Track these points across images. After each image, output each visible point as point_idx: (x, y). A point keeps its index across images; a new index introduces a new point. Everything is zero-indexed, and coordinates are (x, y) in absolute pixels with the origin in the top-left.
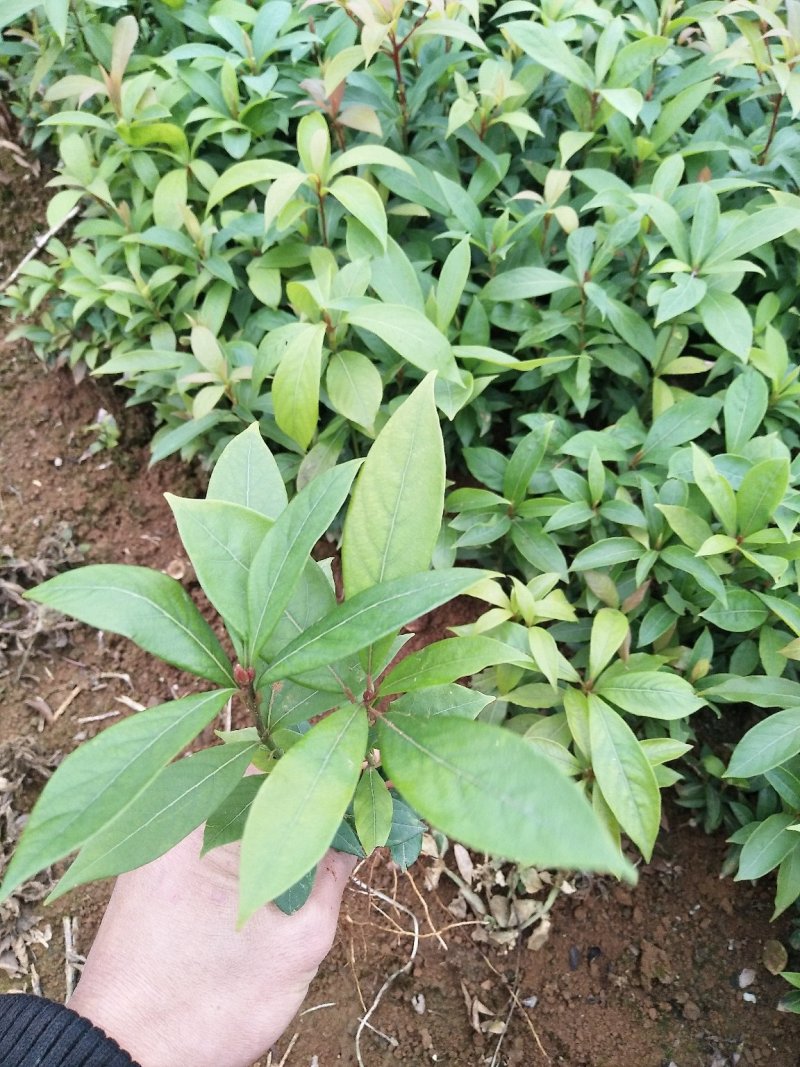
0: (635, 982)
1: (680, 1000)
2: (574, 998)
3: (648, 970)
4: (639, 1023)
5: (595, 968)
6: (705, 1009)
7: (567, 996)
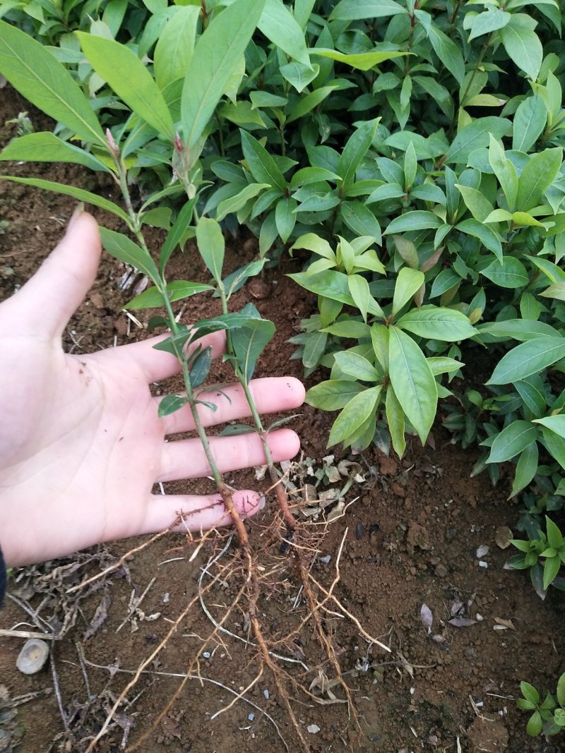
0: (403, 549)
1: (433, 562)
2: (358, 558)
3: (412, 540)
4: (403, 578)
5: (374, 538)
6: (451, 571)
7: (353, 556)
